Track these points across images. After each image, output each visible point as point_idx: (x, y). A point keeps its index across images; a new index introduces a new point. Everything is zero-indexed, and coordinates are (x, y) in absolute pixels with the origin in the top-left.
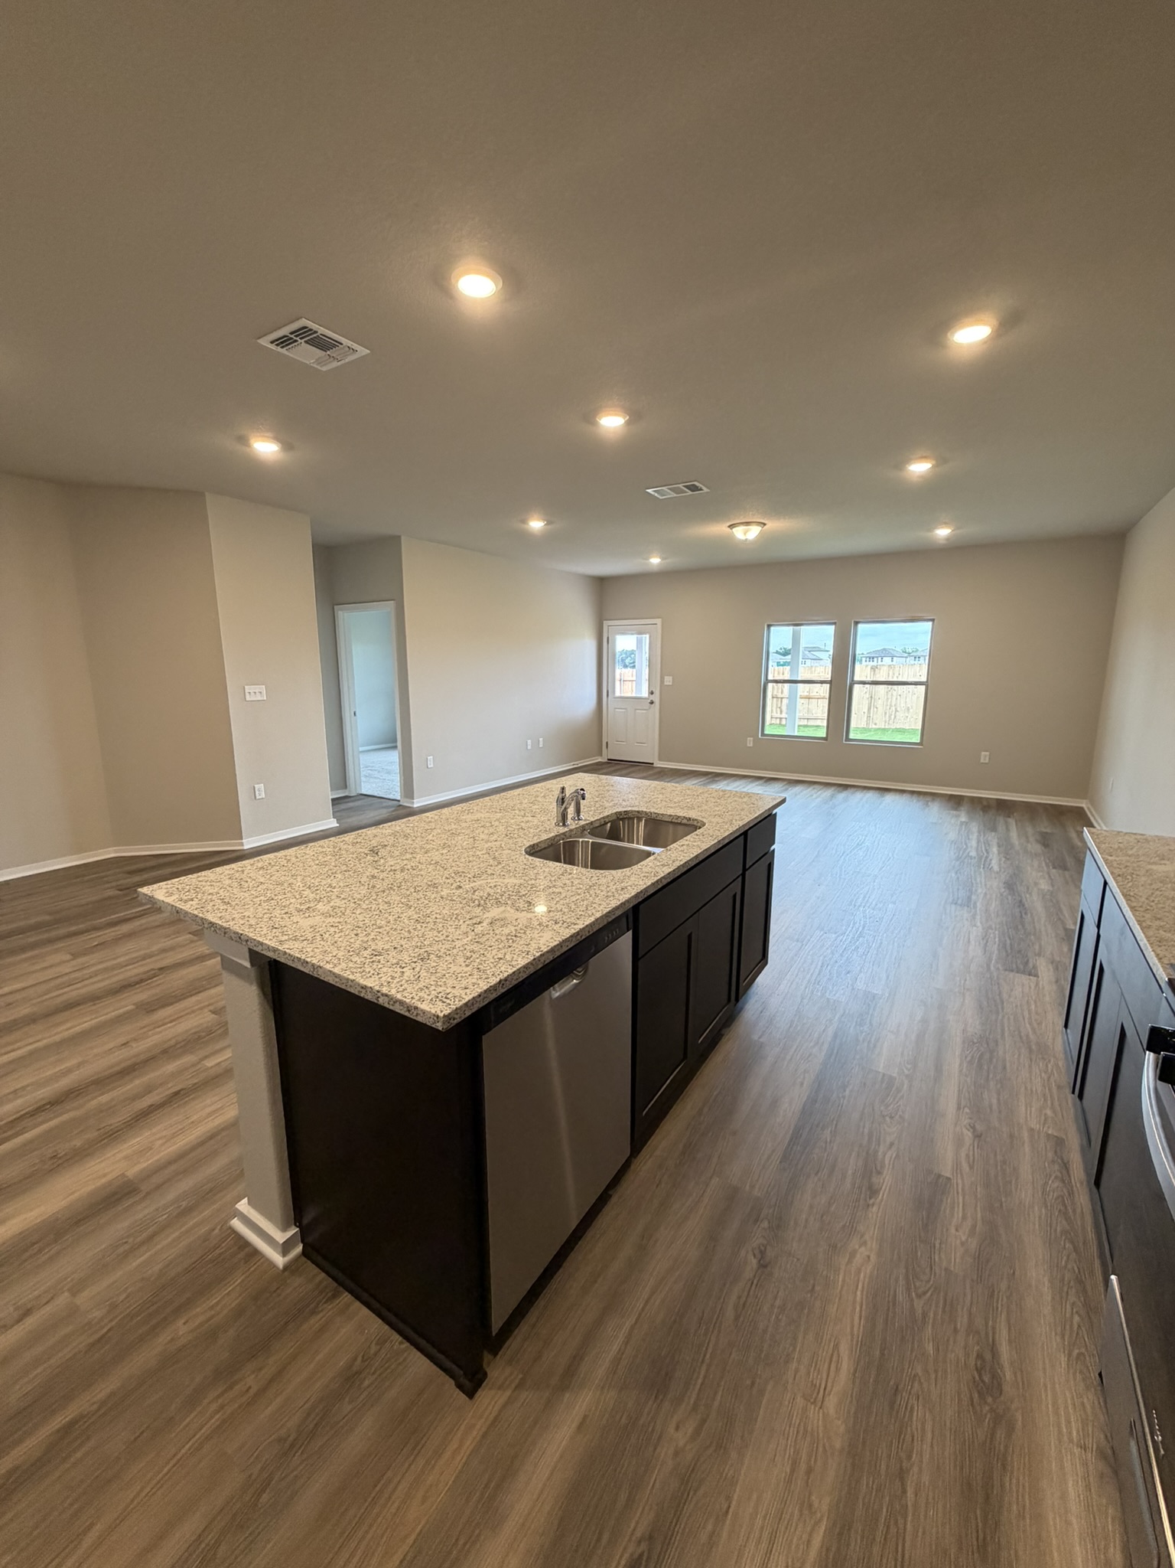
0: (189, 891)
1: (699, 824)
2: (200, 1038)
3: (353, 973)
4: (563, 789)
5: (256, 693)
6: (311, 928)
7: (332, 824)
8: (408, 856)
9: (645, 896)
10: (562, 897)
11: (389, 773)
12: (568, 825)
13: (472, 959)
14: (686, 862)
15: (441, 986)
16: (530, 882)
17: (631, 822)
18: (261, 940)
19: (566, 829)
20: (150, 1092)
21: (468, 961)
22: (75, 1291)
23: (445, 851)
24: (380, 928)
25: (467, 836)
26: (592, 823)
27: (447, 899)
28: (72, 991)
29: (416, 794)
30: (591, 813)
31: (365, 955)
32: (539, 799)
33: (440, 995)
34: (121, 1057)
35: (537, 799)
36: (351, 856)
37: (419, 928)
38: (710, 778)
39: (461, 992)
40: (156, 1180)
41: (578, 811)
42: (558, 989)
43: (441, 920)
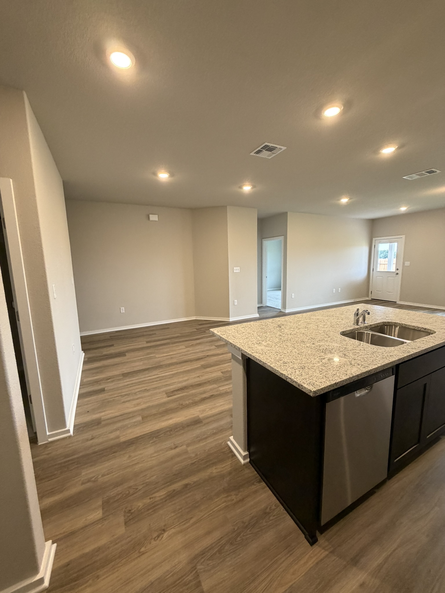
0: (223, 332)
1: (432, 332)
2: (218, 380)
3: (277, 368)
4: (358, 309)
5: (237, 270)
6: (261, 350)
7: (257, 316)
8: (292, 329)
9: (403, 361)
10: (360, 355)
11: (277, 299)
12: (359, 325)
13: (322, 372)
14: (426, 349)
15: (311, 379)
16: (344, 346)
17: (391, 327)
18: (246, 351)
19: (358, 327)
20: (205, 393)
21: (321, 372)
22: (188, 445)
23: (306, 329)
24: (285, 354)
25: (314, 325)
26: (371, 325)
27: (309, 348)
28: (186, 357)
29: (287, 308)
30: (370, 321)
31: (281, 363)
32: (344, 313)
33: (311, 383)
34: (197, 380)
35: (343, 313)
36: (271, 327)
37: (300, 356)
38: (431, 311)
39: (320, 384)
40: (207, 421)
41: (364, 320)
42: (358, 393)
43: (308, 355)
